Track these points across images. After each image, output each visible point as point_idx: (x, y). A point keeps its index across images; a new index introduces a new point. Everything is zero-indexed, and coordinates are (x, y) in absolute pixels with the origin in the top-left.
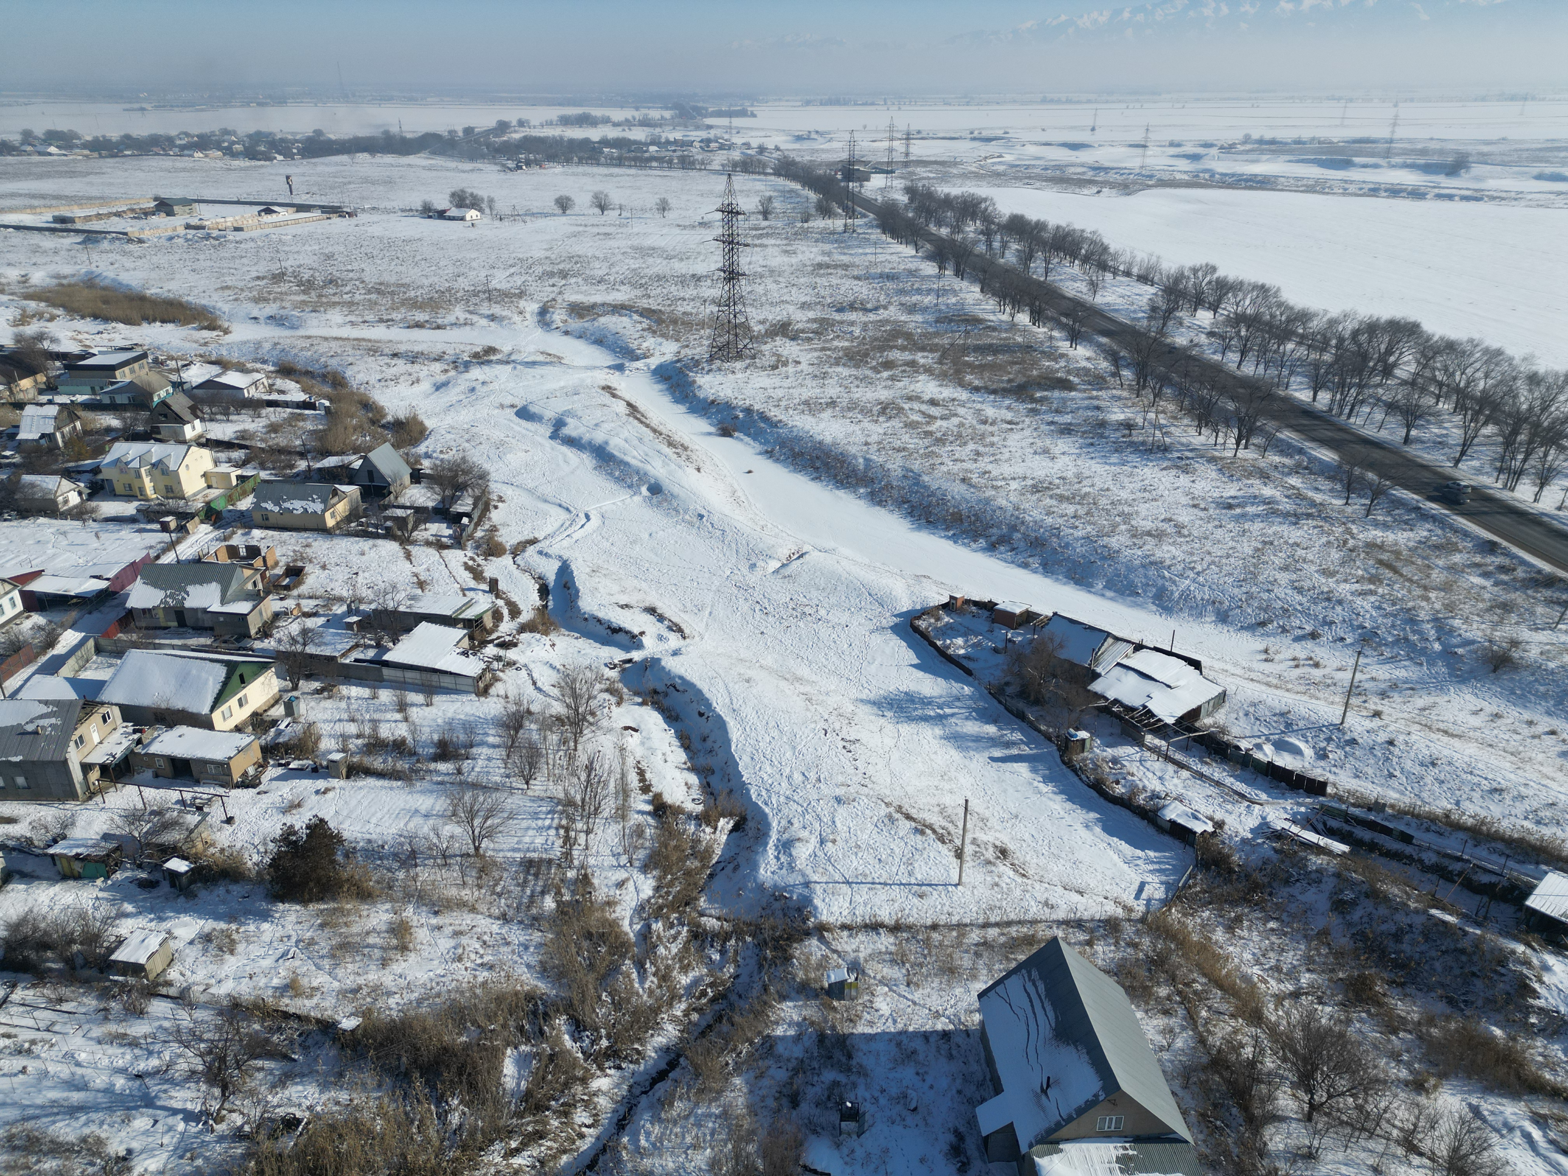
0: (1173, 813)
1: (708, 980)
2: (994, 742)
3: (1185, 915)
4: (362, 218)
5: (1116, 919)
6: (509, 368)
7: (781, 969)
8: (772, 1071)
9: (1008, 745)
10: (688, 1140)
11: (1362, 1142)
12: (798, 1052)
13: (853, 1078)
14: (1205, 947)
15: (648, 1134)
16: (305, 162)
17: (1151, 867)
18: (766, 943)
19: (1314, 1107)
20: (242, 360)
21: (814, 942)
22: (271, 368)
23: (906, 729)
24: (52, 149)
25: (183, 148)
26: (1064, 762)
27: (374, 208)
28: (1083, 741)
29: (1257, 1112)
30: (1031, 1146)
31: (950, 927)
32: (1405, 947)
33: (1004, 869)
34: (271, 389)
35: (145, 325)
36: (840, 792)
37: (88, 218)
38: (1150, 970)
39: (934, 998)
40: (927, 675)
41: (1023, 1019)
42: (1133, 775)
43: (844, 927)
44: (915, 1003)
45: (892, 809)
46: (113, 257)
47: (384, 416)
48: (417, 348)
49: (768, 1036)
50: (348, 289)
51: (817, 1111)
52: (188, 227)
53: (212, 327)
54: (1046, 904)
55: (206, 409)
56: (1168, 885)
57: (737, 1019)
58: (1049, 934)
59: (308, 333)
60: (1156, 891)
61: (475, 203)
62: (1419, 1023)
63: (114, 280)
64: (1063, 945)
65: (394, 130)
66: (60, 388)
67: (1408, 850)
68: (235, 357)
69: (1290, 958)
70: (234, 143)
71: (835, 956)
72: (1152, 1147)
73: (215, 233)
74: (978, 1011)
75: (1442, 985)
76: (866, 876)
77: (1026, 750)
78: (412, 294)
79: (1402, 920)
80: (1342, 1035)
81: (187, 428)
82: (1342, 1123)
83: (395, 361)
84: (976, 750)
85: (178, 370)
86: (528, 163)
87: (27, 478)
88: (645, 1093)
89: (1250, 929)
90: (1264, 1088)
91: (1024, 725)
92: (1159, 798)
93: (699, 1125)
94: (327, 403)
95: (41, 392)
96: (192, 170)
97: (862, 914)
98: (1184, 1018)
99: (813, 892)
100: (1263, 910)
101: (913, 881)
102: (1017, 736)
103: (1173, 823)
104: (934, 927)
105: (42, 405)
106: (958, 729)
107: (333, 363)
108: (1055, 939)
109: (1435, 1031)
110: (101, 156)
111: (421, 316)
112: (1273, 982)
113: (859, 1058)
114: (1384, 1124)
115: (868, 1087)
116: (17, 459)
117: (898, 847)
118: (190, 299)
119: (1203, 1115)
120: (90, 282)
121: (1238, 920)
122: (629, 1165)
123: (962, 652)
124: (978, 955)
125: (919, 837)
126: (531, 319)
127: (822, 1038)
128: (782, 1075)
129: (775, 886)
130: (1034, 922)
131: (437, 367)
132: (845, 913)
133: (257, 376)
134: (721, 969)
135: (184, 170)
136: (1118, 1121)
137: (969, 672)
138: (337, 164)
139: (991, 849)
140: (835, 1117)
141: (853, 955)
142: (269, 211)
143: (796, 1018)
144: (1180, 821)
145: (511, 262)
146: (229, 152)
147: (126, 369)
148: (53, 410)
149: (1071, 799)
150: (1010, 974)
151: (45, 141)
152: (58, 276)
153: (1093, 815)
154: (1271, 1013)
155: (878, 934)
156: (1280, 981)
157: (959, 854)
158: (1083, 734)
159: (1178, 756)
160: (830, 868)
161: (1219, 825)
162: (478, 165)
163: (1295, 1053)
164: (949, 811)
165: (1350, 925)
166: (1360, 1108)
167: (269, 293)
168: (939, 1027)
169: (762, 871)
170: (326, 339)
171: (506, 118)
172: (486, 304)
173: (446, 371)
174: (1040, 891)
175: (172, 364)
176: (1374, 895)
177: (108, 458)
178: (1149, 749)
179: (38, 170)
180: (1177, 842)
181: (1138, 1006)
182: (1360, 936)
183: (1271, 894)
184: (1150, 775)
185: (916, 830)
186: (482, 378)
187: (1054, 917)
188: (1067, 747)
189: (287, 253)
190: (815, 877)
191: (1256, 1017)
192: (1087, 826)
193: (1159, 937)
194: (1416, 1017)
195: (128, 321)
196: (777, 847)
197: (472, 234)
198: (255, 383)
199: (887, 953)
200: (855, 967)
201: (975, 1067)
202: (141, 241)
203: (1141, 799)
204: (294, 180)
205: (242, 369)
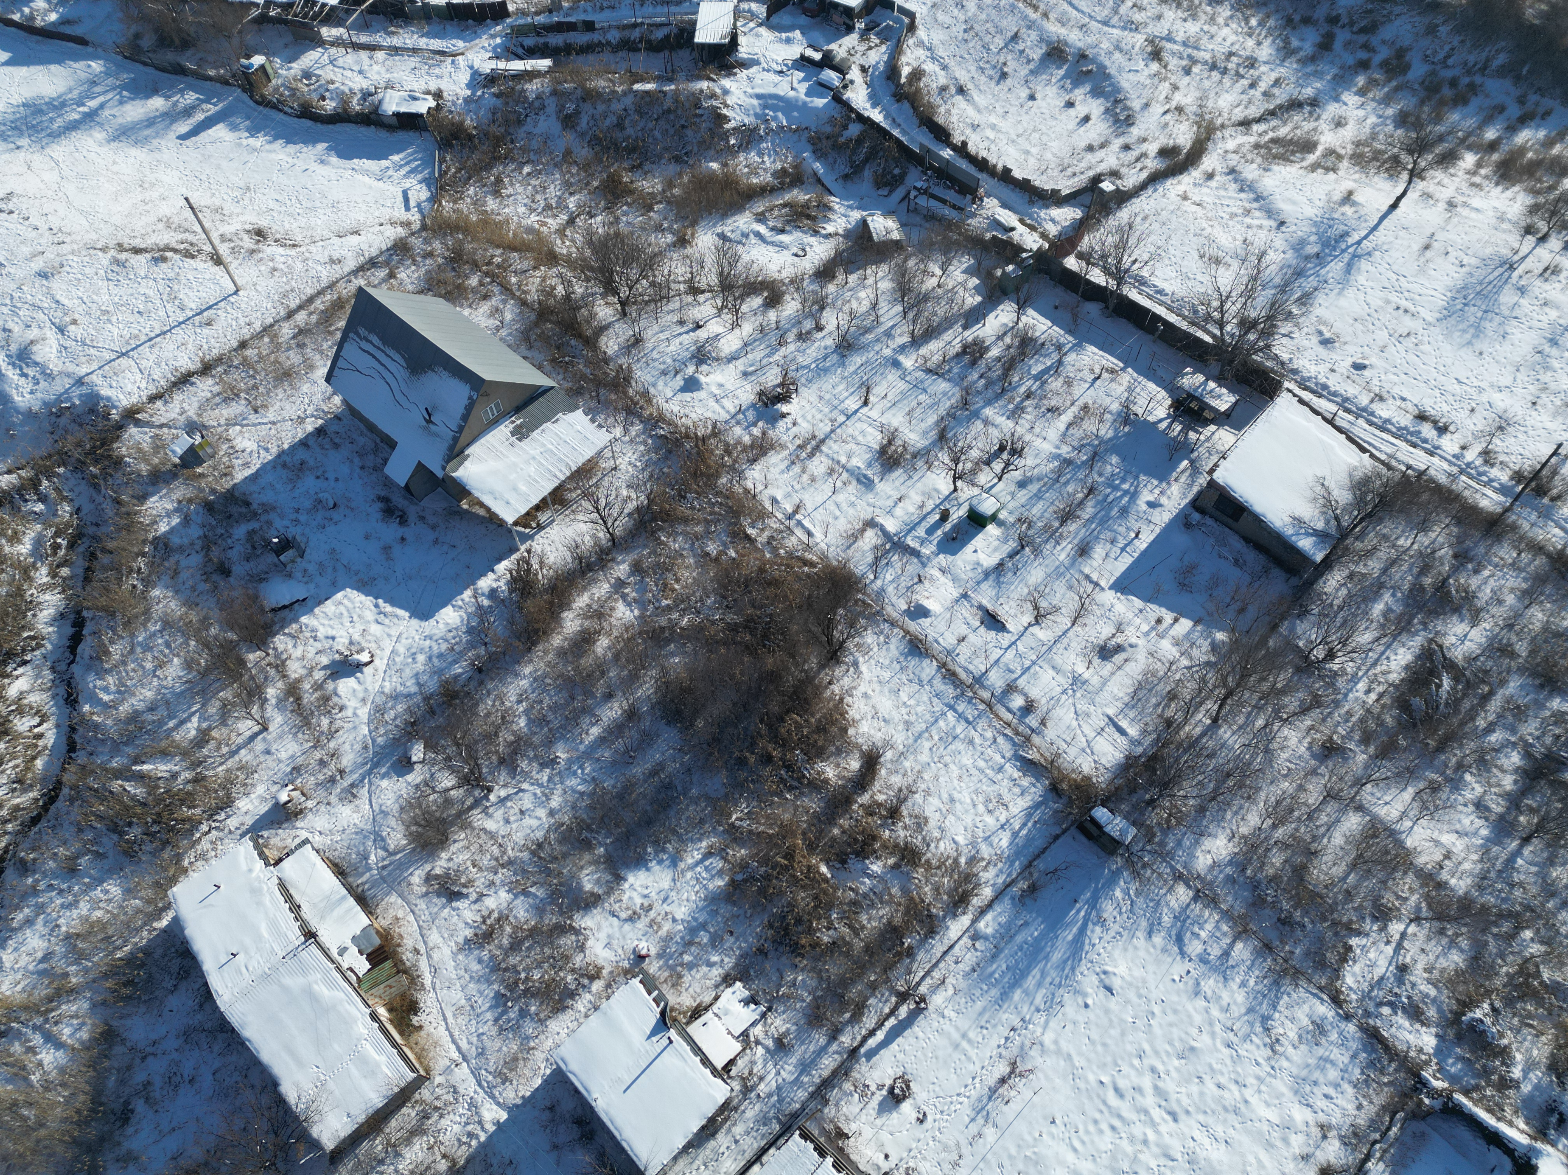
0: (393, 104)
1: (50, 533)
2: (171, 117)
3: (455, 202)
5: (401, 239)
7: (119, 475)
8: (184, 563)
9: (188, 112)
10: (149, 665)
11: (665, 308)
12: (195, 532)
13: (263, 518)
14: (486, 221)
15: (106, 689)
17: (403, 172)
18: (84, 463)
19: (623, 304)
21: (133, 430)
23: (60, 150)
26: (258, 103)
28: (262, 67)
29: (589, 333)
30: (444, 468)
31: (259, 336)
32: (629, 131)
33: (270, 250)
36: (38, 264)
38: (454, 269)
39: (288, 407)
40: (34, 69)
41: (376, 375)
42: (333, 82)
43: (152, 399)
44: (274, 423)
45: (112, 253)
49: (155, 538)
51: (252, 564)
54: (332, 261)
56: (426, 181)
57: (110, 545)
58: (352, 288)
60: (420, 193)
62: (664, 191)
64: (370, 290)
67: (596, 37)
69: (554, 191)
71: (165, 430)
72: (531, 408)
74: (334, 393)
75: (666, 149)
76: (136, 337)
77: (211, 109)
79: (617, 107)
80: (617, 234)
82: (647, 303)
84: (157, 135)
88: (72, 662)
89: (512, 184)
90: (584, 312)
91: (189, 79)
92: (371, 95)
93: (148, 648)
97: (162, 376)
98: (501, 293)
99: (92, 385)
100: (513, 160)
101: (190, 314)
102: (191, 97)
103: (397, 115)
104: (243, 345)
106: (120, 120)
108: (360, 290)
109: (676, 191)
112: (550, 221)
113: (256, 500)
114: (673, 286)
115: (282, 517)
117: (148, 288)
119: (553, 361)
121: (499, 181)
122: (109, 722)
123: (53, 17)
124: (301, 346)
125: (163, 266)
127: (209, 507)
128: (196, 559)
129: (46, 404)
130: (332, 285)
132: (143, 385)
134: (55, 514)
136: (497, 406)
137: (81, 41)
139: (246, 237)
140: (271, 558)
141: (182, 419)
143: (170, 507)
144: (403, 109)
149: (289, 141)
150: (341, 345)
153: (321, 146)
154: (562, 248)
155: (192, 384)
156: (555, 216)
157: (217, 260)
158: (258, 60)
159: (364, 39)
160: (92, 351)
161: (438, 95)
163: (592, 269)
164: (176, 220)
165: (582, 135)
166: (653, 284)
168: (310, 428)
169: (17, 398)
174: (319, 253)
176: (589, 96)
178: (332, 44)
180: (411, 133)
181: (461, 306)
182: (595, 141)
183: (512, 142)
184: (348, 73)
185: (155, 260)
187: (347, 269)
188: (250, 84)
190: (83, 370)
191: (551, 258)
192: (322, 162)
193: (445, 235)
194: (659, 187)
196: (14, 365)
199: (214, 396)
200: (192, 427)
201: (362, 441)
203: (355, 105)
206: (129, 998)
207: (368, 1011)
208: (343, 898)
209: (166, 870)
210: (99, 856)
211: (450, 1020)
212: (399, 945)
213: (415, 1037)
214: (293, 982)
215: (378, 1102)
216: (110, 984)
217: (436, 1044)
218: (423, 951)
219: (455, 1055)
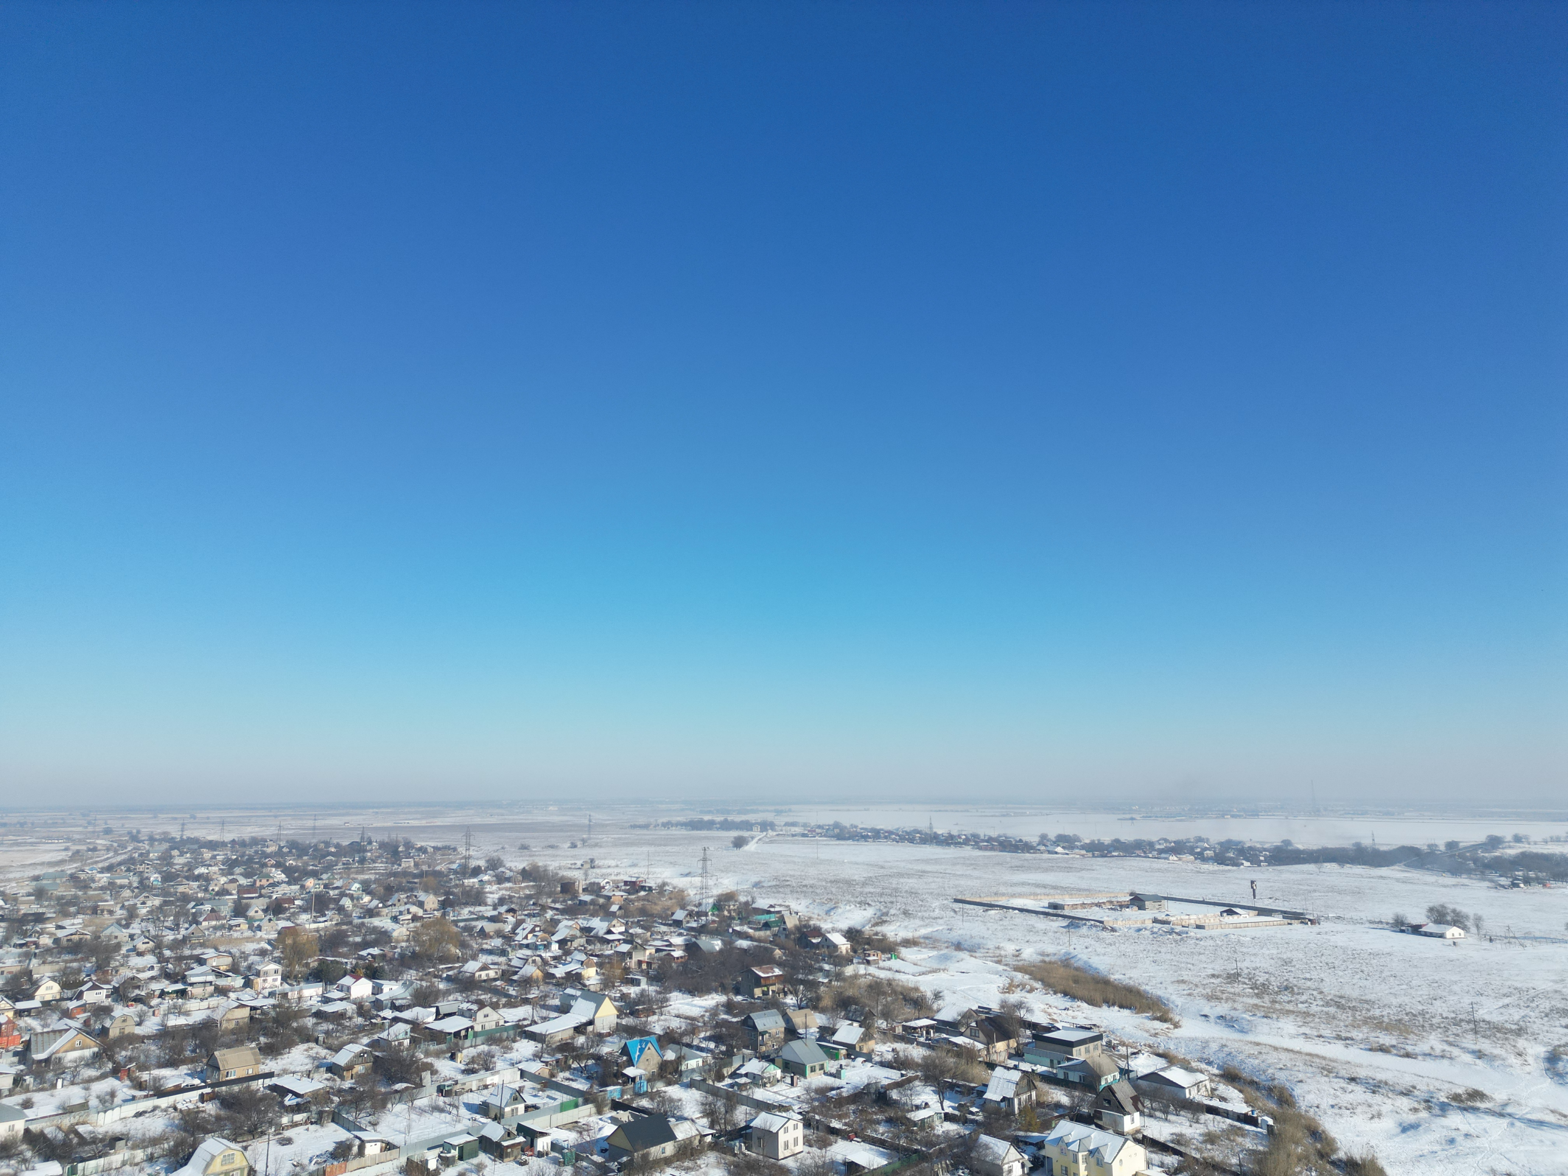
4: (1325, 926)
6: (1504, 1122)
16: (1270, 869)
20: (1188, 1057)
22: (1216, 1072)
24: (1059, 849)
25: (1161, 851)
27: (1339, 918)
34: (1213, 1093)
35: (1105, 1007)
37: (1074, 906)
46: (1088, 941)
47: (1335, 1150)
48: (1380, 1076)
50: (1304, 998)
52: (1156, 921)
53: (1163, 1019)
55: (1147, 1103)
59: (1258, 1039)
61: (1458, 920)
63: (1085, 962)
65: (1366, 842)
66: (1026, 1056)
68: (1181, 1053)
70: (1206, 849)
73: (1178, 929)
78: (1377, 1013)
81: (1127, 1119)
83: (1352, 1086)
85: (1126, 1057)
86: (1527, 881)
87: (984, 1138)
94: (1270, 1122)
95: (1010, 1056)
96: (1167, 870)
105: (1008, 1069)
107: (1282, 1077)
110: (1094, 856)
111: (1387, 1039)
116: (980, 1118)
118: (1148, 988)
120: (1066, 962)
126: (1536, 1066)
131: (1405, 1103)
133: (1200, 1077)
135: (1159, 870)
138: (1303, 872)
142: (1230, 912)
145: (1505, 990)
146: (1201, 857)
147: (1083, 1048)
148: (1016, 1076)
151: (1054, 842)
152: (1043, 954)
162: (1463, 880)
167: (1222, 992)
170: (1276, 1049)
171: (1497, 832)
172: (1470, 1036)
173: (1416, 1110)
175: (1123, 1050)
177: (1053, 1135)
179: (1045, 865)
186: (1464, 1128)
189: (1244, 954)
195: (1091, 1002)
197: (1453, 953)
198: (1197, 1084)
202: (1113, 930)
204: (1259, 886)
205: (1186, 1066)
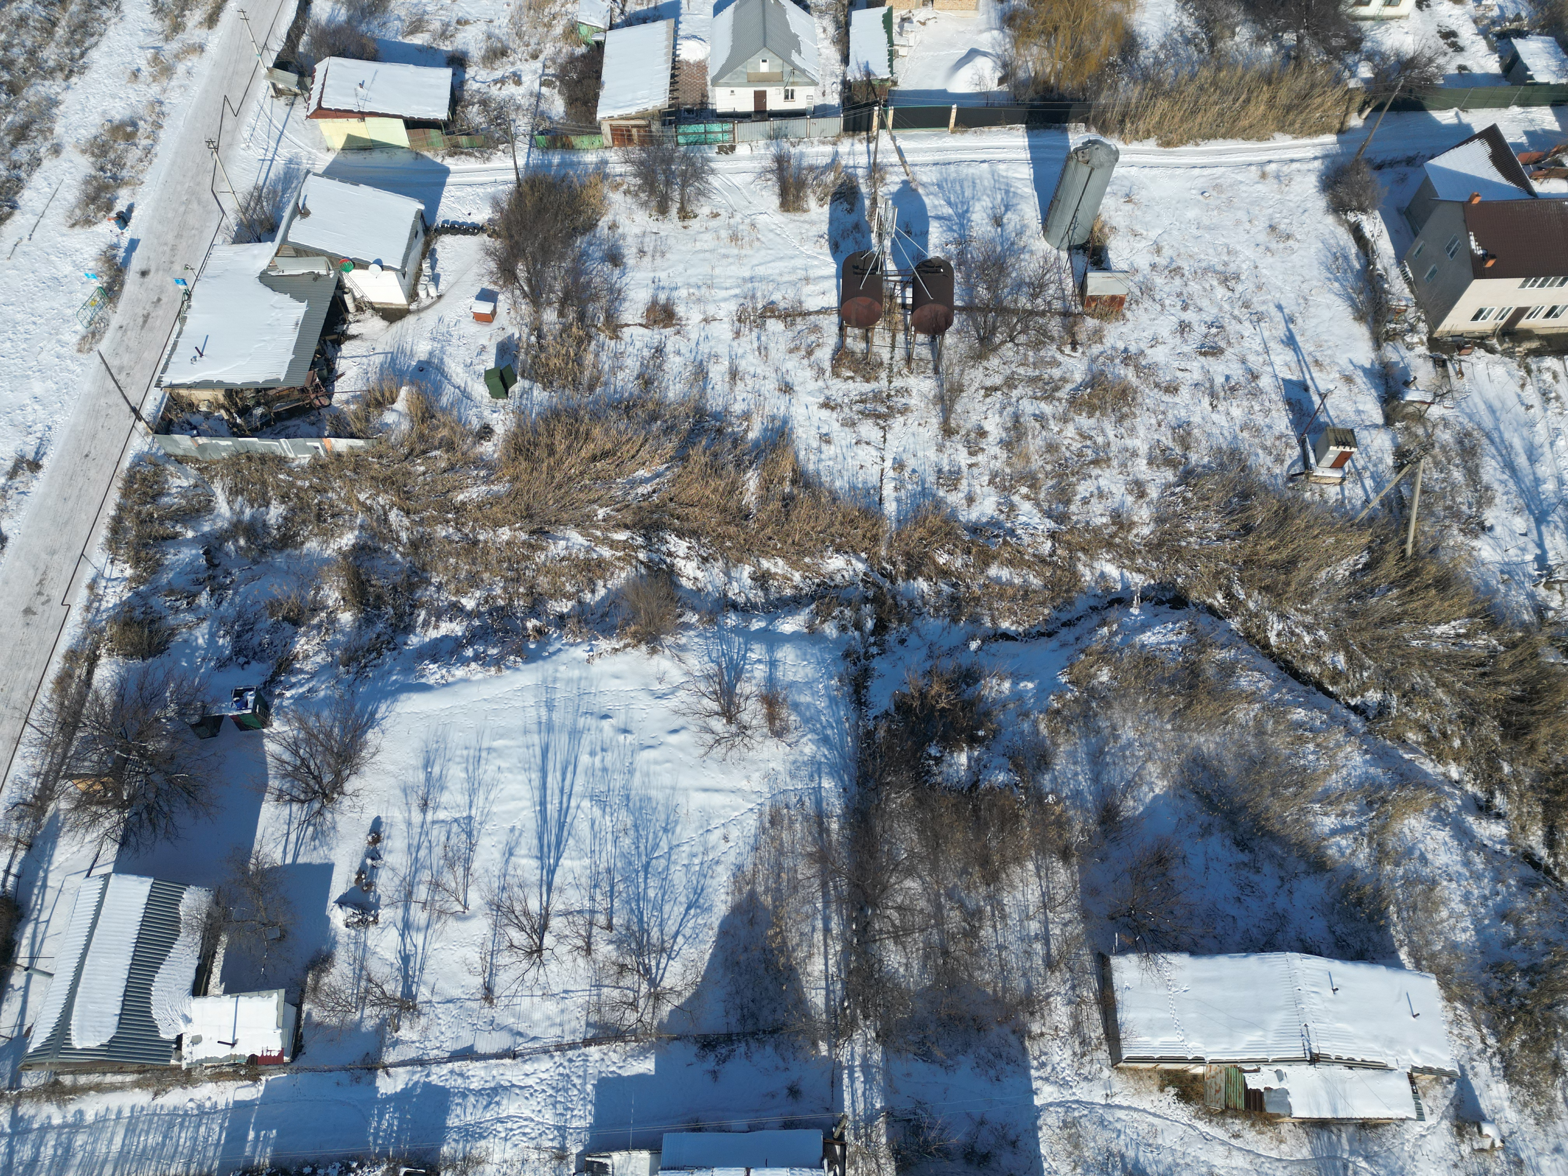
206: (1345, 896)
207: (1208, 1059)
208: (1335, 1110)
209: (1460, 985)
210: (1508, 944)
211: (1151, 1119)
212: (1253, 1125)
213: (1157, 1079)
214: (1277, 1020)
215: (1122, 1016)
216: (1369, 889)
217: (1138, 1092)
218: (1233, 1141)
219: (1117, 1100)
